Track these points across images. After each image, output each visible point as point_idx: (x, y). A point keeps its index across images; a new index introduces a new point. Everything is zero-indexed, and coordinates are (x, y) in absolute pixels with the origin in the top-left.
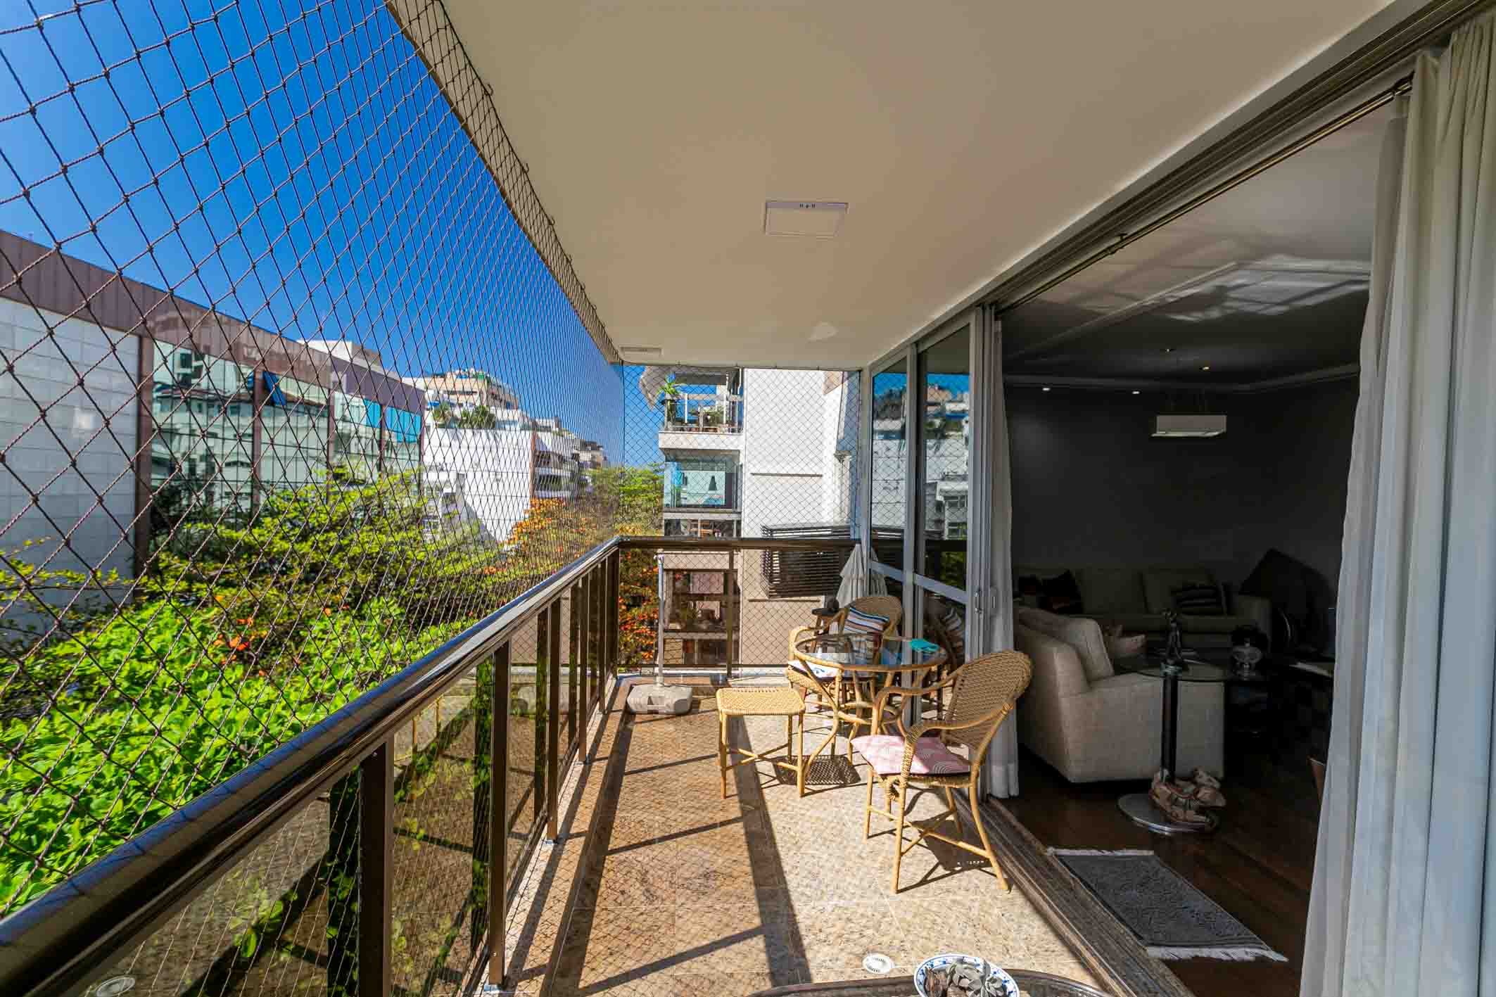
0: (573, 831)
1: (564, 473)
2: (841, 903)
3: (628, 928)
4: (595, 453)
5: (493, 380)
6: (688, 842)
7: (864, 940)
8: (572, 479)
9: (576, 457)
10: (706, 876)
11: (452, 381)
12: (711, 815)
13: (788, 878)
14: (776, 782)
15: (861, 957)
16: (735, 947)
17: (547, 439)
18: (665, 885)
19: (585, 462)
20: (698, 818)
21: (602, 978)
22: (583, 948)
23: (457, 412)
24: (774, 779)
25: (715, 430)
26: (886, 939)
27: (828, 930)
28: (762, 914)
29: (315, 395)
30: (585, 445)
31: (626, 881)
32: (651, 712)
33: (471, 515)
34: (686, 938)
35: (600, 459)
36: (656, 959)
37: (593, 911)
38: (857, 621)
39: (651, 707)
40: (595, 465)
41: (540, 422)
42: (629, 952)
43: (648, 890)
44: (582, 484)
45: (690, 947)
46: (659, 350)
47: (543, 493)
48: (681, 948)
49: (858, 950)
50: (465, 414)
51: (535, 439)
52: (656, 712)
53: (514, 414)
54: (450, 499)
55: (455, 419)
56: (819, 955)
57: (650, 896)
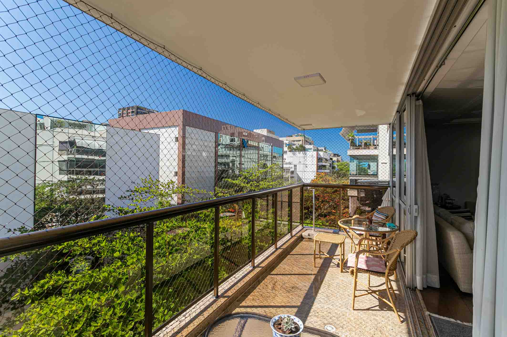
0: (260, 266)
1: (328, 164)
2: (331, 307)
3: (261, 295)
4: (339, 158)
5: (306, 136)
6: (294, 277)
7: (331, 320)
8: (330, 166)
9: (331, 159)
10: (293, 288)
11: (294, 138)
12: (306, 271)
13: (318, 295)
14: (336, 266)
15: (325, 324)
16: (287, 309)
17: (321, 153)
18: (279, 287)
19: (334, 160)
20: (303, 271)
21: (247, 305)
22: (247, 296)
23: (294, 147)
24: (336, 265)
25: (369, 148)
26: (338, 322)
27: (320, 314)
28: (302, 303)
29: (256, 144)
30: (335, 155)
31: (269, 283)
32: (309, 239)
33: (299, 177)
34: (275, 302)
35: (340, 159)
36: (263, 305)
37: (256, 288)
38: (377, 215)
39: (309, 237)
40: (338, 161)
41: (320, 148)
42: (257, 301)
43: (274, 287)
44: (333, 168)
45: (275, 305)
46: (311, 125)
47: (320, 171)
48: (272, 304)
49: (326, 322)
50: (297, 147)
51: (318, 154)
52: (311, 239)
53: (311, 146)
54: (292, 172)
55: (294, 148)
56: (312, 319)
57: (273, 288)
